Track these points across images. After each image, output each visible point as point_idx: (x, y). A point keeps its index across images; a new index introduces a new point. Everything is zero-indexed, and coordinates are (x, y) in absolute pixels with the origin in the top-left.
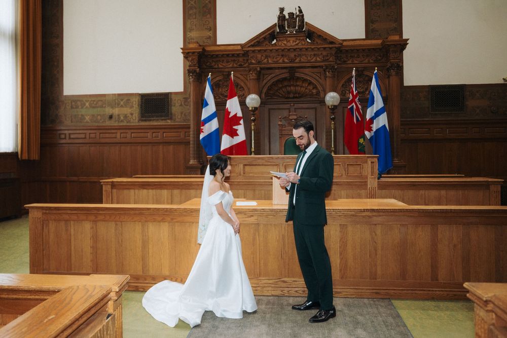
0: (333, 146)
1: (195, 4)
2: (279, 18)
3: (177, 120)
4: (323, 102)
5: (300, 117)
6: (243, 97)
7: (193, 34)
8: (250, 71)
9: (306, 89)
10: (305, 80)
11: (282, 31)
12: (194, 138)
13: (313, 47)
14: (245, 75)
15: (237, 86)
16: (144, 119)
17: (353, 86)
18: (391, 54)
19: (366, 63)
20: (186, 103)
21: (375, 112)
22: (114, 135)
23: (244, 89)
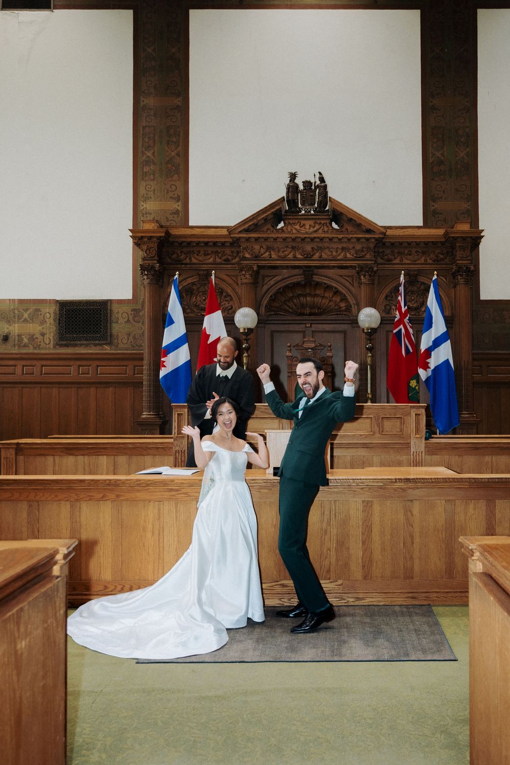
0: (369, 391)
1: (154, 156)
2: (288, 188)
3: (121, 345)
4: (355, 322)
5: (321, 345)
6: (230, 311)
7: (150, 206)
8: (241, 270)
9: (330, 301)
10: (328, 288)
11: (293, 210)
12: (150, 375)
13: (340, 236)
14: (234, 276)
15: (221, 293)
16: (65, 342)
17: (401, 299)
18: (458, 252)
19: (421, 264)
20: (136, 319)
21: (433, 339)
22: (11, 369)
23: (232, 299)
